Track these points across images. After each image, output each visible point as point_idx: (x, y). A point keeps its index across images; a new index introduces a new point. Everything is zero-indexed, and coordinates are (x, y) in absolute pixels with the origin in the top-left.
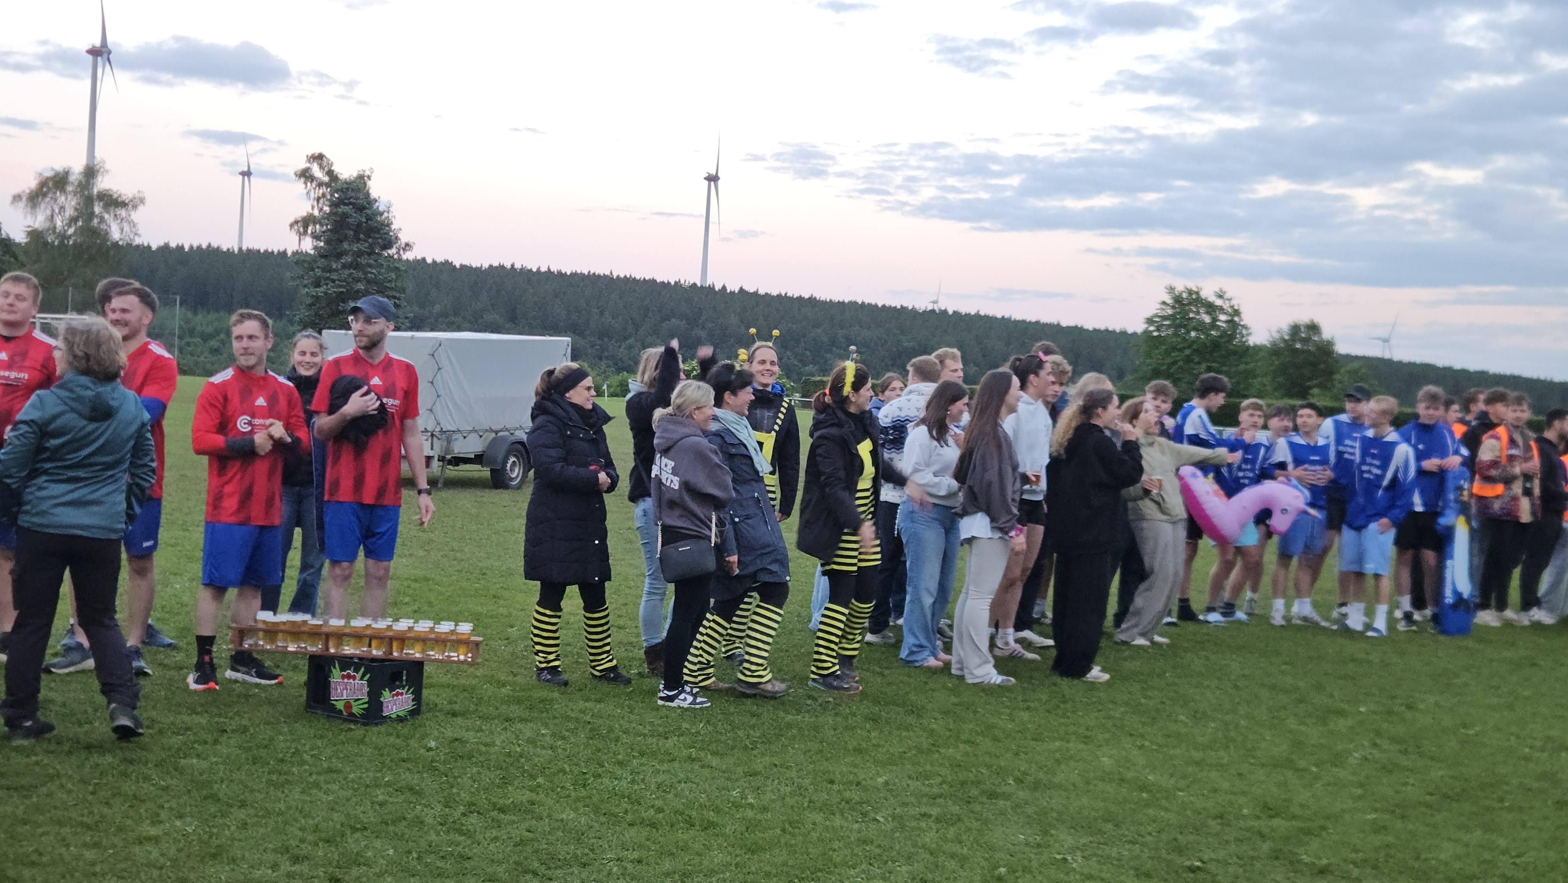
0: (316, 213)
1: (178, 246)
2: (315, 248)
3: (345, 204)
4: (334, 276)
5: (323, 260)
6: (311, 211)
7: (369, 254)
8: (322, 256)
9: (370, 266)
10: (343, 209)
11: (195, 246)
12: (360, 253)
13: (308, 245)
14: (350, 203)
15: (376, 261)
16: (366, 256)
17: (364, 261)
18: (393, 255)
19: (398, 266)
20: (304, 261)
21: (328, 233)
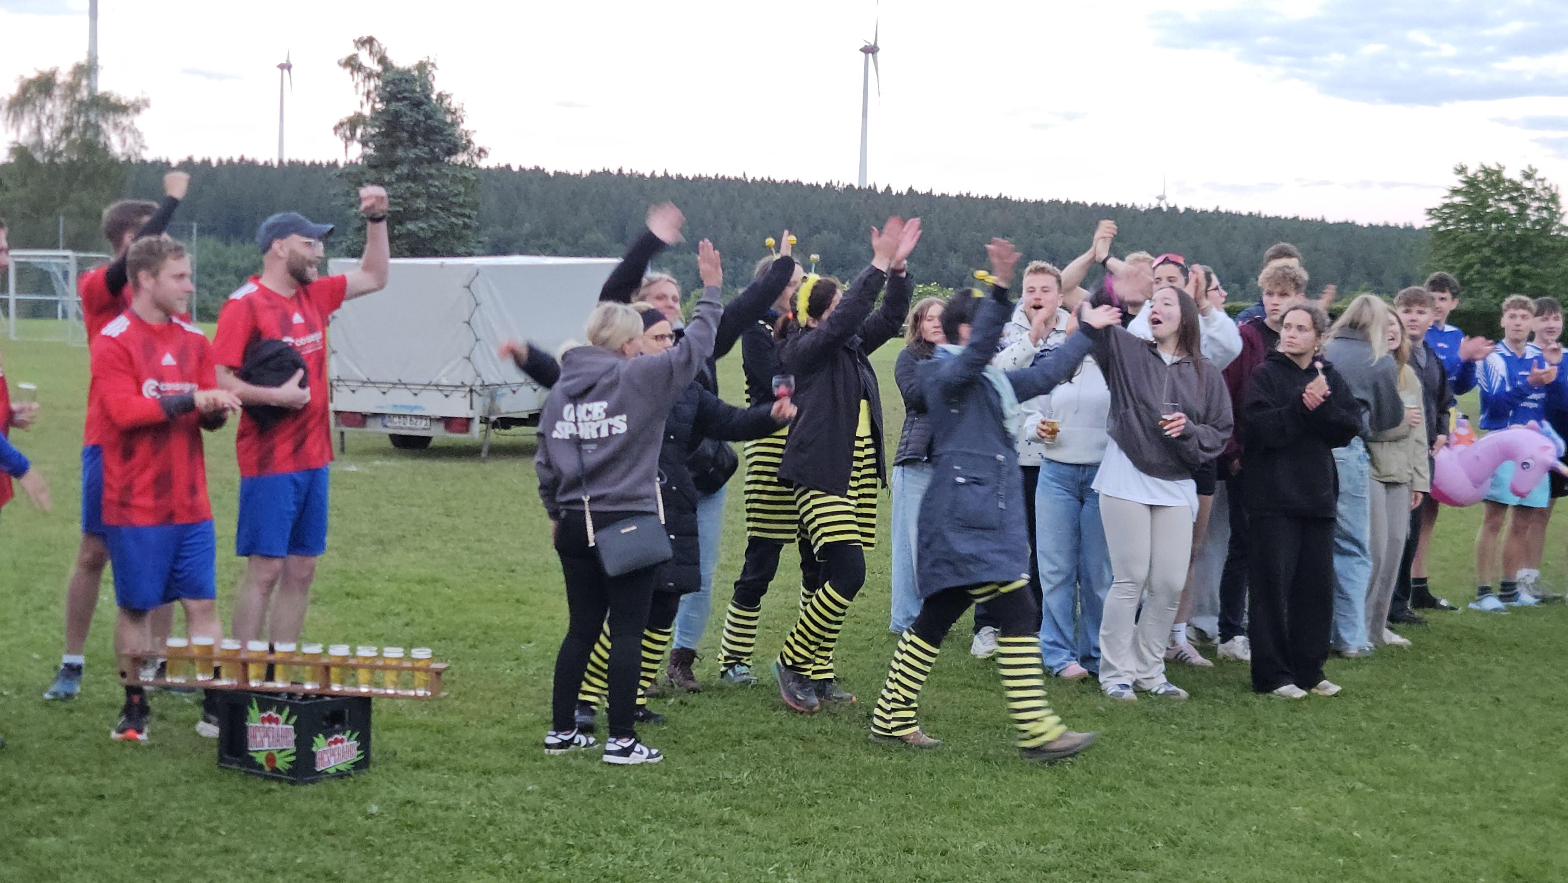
0: (367, 111)
2: (364, 156)
3: (398, 100)
5: (373, 172)
6: (359, 110)
7: (430, 162)
8: (372, 166)
9: (431, 177)
10: (395, 106)
12: (418, 161)
13: (355, 152)
14: (405, 98)
15: (438, 170)
16: (426, 165)
17: (424, 170)
18: (463, 163)
19: (466, 175)
20: (349, 174)
21: (379, 138)
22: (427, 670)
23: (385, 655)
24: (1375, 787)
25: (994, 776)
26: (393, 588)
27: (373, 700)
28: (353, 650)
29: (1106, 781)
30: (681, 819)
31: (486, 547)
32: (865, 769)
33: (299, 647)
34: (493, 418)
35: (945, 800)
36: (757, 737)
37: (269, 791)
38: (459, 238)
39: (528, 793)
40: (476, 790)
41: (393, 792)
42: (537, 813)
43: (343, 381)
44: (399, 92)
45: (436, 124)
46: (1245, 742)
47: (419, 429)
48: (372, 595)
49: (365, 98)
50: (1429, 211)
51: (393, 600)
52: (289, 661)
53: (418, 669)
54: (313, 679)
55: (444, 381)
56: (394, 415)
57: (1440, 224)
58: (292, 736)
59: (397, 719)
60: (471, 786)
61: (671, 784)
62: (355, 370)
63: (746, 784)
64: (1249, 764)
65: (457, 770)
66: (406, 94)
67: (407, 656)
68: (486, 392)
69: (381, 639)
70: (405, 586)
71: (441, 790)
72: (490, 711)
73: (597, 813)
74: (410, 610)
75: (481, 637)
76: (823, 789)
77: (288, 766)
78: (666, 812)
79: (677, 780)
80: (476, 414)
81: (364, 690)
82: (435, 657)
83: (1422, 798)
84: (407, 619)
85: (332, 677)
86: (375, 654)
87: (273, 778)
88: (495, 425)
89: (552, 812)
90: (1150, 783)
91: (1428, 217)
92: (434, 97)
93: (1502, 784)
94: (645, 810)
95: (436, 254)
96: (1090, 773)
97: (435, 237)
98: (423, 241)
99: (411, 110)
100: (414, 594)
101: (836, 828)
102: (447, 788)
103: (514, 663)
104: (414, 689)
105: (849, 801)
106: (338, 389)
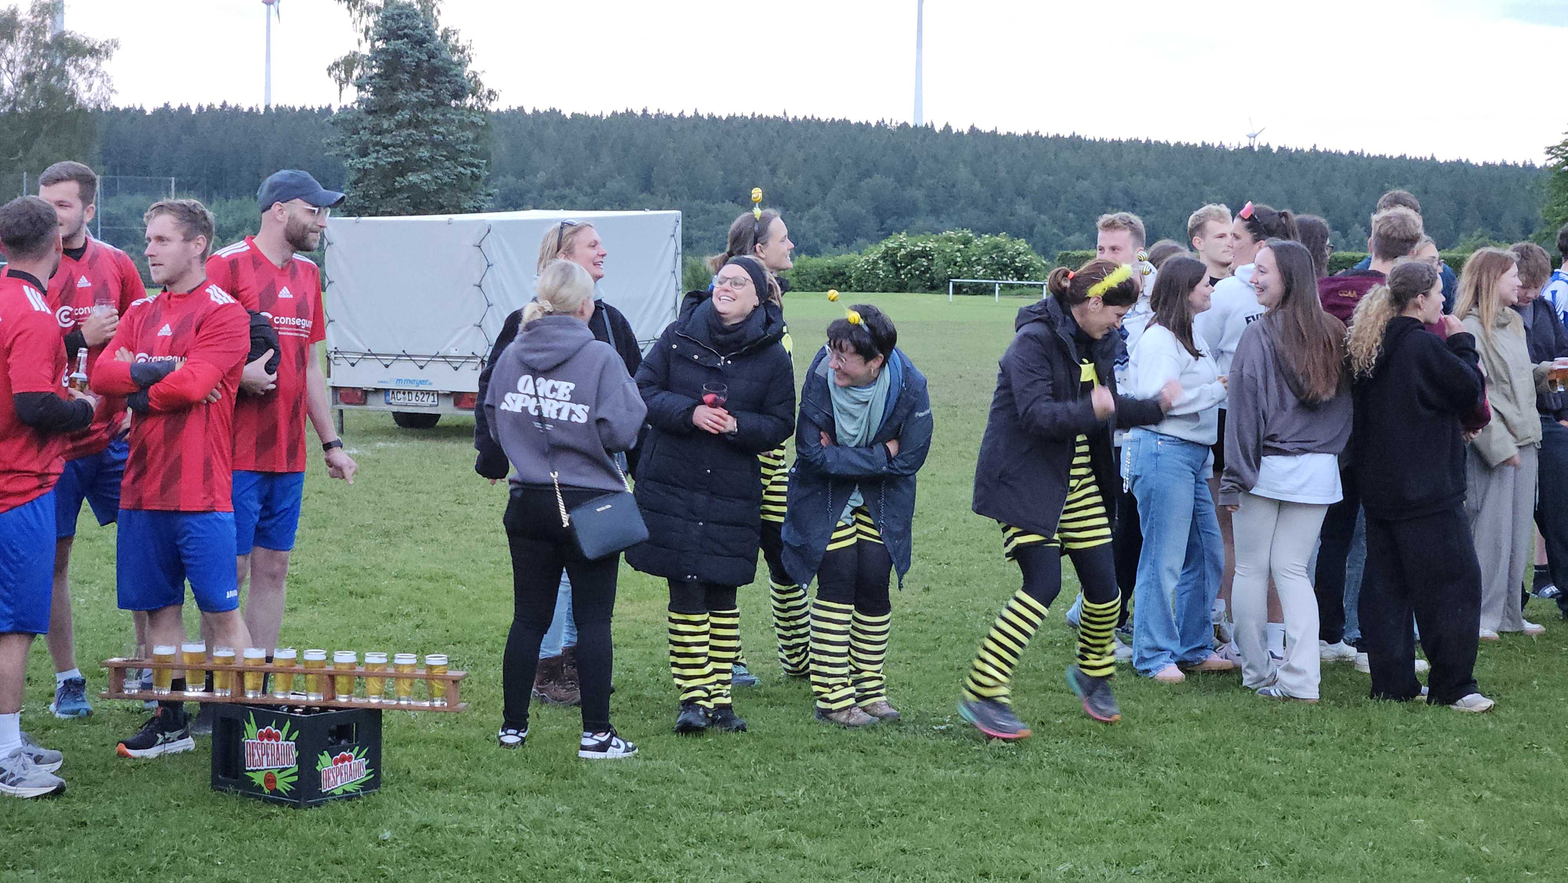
0: (365, 50)
1: (181, 108)
2: (359, 101)
3: (398, 38)
5: (369, 117)
6: (357, 49)
7: (434, 106)
8: (367, 112)
9: (435, 122)
10: (395, 44)
11: (205, 106)
12: (421, 106)
13: (351, 96)
15: (444, 115)
16: (430, 109)
17: (426, 116)
18: (472, 107)
19: (475, 120)
20: (344, 121)
21: (377, 80)
22: (443, 678)
23: (396, 661)
25: (1080, 790)
26: (400, 585)
27: (383, 711)
28: (360, 657)
29: (1204, 793)
30: (730, 843)
32: (934, 783)
33: (300, 653)
35: (1025, 816)
36: (813, 750)
37: (270, 816)
38: (466, 191)
39: (558, 815)
40: (499, 812)
41: (407, 815)
42: (567, 836)
43: (341, 353)
44: (398, 29)
45: (441, 63)
47: (425, 406)
48: (379, 593)
49: (362, 36)
51: (402, 600)
52: (289, 670)
53: (434, 677)
54: (317, 691)
55: (453, 352)
56: (398, 391)
58: (294, 754)
59: (409, 734)
60: (494, 807)
61: (717, 803)
62: (356, 342)
63: (801, 802)
64: (1363, 772)
65: (478, 790)
66: (406, 31)
67: (421, 663)
69: (389, 645)
70: (414, 583)
71: (460, 812)
73: (636, 836)
74: (421, 610)
76: (889, 807)
77: (289, 788)
78: (712, 835)
81: (374, 701)
82: (451, 664)
84: (417, 621)
85: (338, 686)
86: (385, 660)
87: (273, 802)
89: (585, 836)
92: (438, 33)
94: (689, 832)
95: (440, 209)
96: (1186, 784)
97: (439, 191)
98: (427, 194)
99: (412, 48)
100: (426, 592)
101: (904, 851)
102: (467, 810)
104: (431, 700)
105: (917, 820)
106: (336, 362)
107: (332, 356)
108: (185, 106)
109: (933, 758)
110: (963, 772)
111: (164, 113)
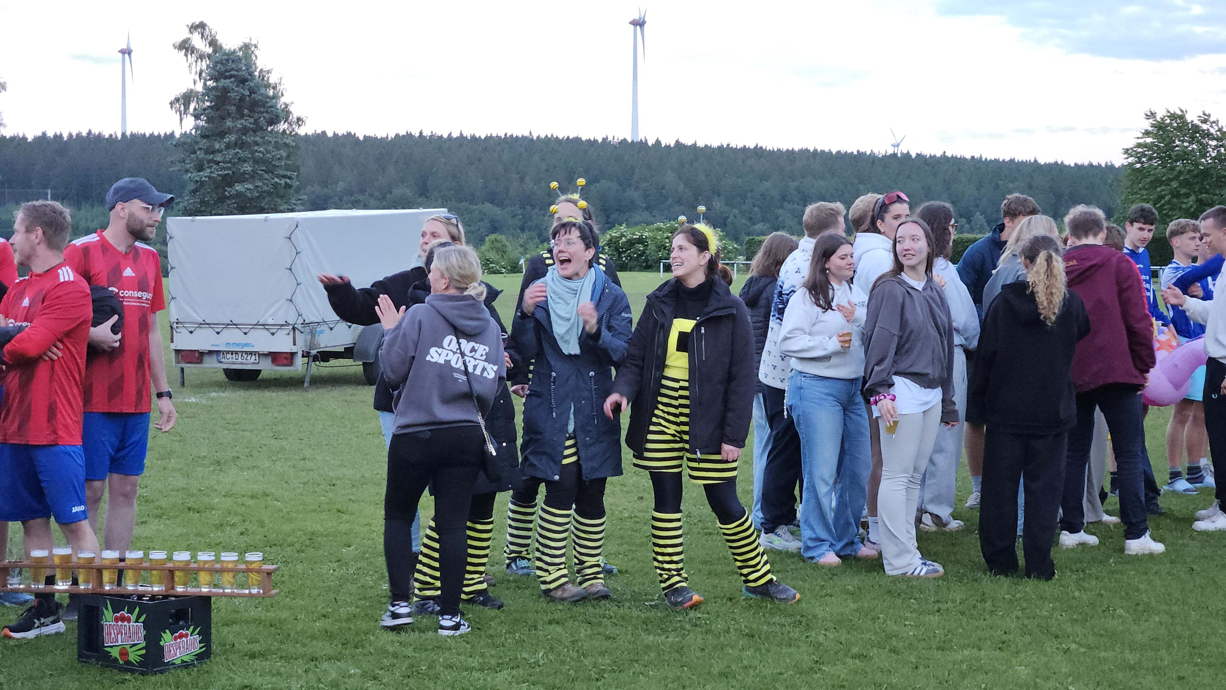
0: (199, 88)
1: (56, 136)
2: (197, 128)
3: (226, 78)
4: (218, 157)
5: (205, 141)
6: (192, 86)
7: (254, 131)
8: (203, 136)
9: (256, 144)
10: (223, 82)
11: (74, 134)
12: (245, 131)
13: (189, 124)
14: (231, 76)
15: (263, 138)
16: (252, 133)
17: (249, 138)
18: (284, 131)
19: (287, 141)
20: (185, 143)
21: (210, 111)
22: (259, 571)
23: (222, 559)
24: (1089, 647)
25: (758, 649)
26: (228, 502)
27: (213, 599)
28: (194, 556)
29: (855, 650)
31: (309, 465)
32: (645, 646)
33: (146, 554)
34: (314, 352)
35: (716, 670)
36: (550, 623)
37: (123, 681)
38: (281, 197)
39: (350, 676)
41: (231, 679)
43: (181, 323)
44: (226, 71)
45: (260, 97)
46: (974, 612)
47: (249, 364)
48: (211, 509)
49: (197, 77)
50: (1126, 151)
51: (230, 513)
52: (137, 568)
53: (251, 571)
54: (160, 583)
55: (270, 321)
56: (228, 352)
57: (1137, 162)
58: (143, 633)
59: (234, 616)
60: (300, 672)
61: (475, 664)
62: (194, 314)
63: (541, 663)
64: (978, 631)
65: (287, 658)
66: (232, 72)
67: (241, 560)
68: (307, 329)
69: (217, 546)
70: (239, 500)
71: (273, 675)
72: (316, 606)
74: (244, 521)
75: (308, 542)
76: (609, 665)
77: (138, 659)
79: (480, 661)
80: (299, 349)
81: (205, 590)
82: (264, 560)
83: (1128, 655)
84: (242, 529)
85: (176, 579)
86: (213, 558)
87: (126, 670)
88: (315, 358)
90: (894, 651)
91: (1126, 156)
92: (257, 73)
93: (1196, 641)
95: (262, 211)
96: (841, 644)
97: (260, 197)
98: (250, 200)
99: (237, 86)
100: (249, 507)
102: (279, 674)
103: (335, 565)
104: (249, 588)
105: (631, 674)
106: (178, 330)
107: (175, 325)
108: (58, 134)
109: (645, 627)
110: (667, 637)
111: (42, 139)
